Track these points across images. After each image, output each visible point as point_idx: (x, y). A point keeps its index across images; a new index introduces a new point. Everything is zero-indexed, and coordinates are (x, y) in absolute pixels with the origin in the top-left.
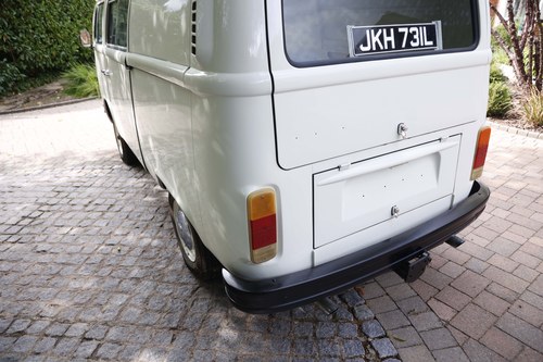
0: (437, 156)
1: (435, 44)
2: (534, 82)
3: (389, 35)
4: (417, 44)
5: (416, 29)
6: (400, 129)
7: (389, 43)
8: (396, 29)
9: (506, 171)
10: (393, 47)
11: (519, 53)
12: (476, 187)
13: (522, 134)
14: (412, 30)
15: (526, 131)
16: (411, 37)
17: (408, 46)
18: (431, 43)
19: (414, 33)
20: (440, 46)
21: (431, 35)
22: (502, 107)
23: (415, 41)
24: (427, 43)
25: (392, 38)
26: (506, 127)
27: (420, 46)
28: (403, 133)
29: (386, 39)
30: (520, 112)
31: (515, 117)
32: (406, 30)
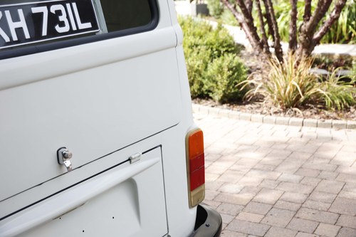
0: (131, 183)
1: (95, 26)
2: (272, 50)
3: (16, 19)
4: (66, 29)
5: (60, 7)
6: (61, 156)
7: (19, 31)
8: (27, 10)
9: (254, 178)
10: (27, 36)
11: (248, 14)
12: (202, 215)
13: (270, 122)
14: (53, 9)
15: (274, 117)
16: (54, 19)
17: (52, 32)
18: (88, 25)
19: (59, 13)
20: (103, 28)
21: (87, 14)
22: (239, 87)
23: (62, 24)
24: (82, 26)
25: (22, 23)
26: (248, 115)
27: (71, 31)
28: (68, 163)
29: (13, 26)
30: (262, 92)
31: (258, 99)
32: (44, 10)
